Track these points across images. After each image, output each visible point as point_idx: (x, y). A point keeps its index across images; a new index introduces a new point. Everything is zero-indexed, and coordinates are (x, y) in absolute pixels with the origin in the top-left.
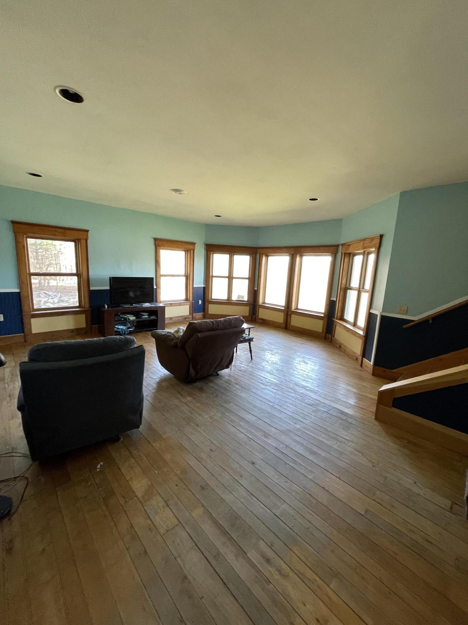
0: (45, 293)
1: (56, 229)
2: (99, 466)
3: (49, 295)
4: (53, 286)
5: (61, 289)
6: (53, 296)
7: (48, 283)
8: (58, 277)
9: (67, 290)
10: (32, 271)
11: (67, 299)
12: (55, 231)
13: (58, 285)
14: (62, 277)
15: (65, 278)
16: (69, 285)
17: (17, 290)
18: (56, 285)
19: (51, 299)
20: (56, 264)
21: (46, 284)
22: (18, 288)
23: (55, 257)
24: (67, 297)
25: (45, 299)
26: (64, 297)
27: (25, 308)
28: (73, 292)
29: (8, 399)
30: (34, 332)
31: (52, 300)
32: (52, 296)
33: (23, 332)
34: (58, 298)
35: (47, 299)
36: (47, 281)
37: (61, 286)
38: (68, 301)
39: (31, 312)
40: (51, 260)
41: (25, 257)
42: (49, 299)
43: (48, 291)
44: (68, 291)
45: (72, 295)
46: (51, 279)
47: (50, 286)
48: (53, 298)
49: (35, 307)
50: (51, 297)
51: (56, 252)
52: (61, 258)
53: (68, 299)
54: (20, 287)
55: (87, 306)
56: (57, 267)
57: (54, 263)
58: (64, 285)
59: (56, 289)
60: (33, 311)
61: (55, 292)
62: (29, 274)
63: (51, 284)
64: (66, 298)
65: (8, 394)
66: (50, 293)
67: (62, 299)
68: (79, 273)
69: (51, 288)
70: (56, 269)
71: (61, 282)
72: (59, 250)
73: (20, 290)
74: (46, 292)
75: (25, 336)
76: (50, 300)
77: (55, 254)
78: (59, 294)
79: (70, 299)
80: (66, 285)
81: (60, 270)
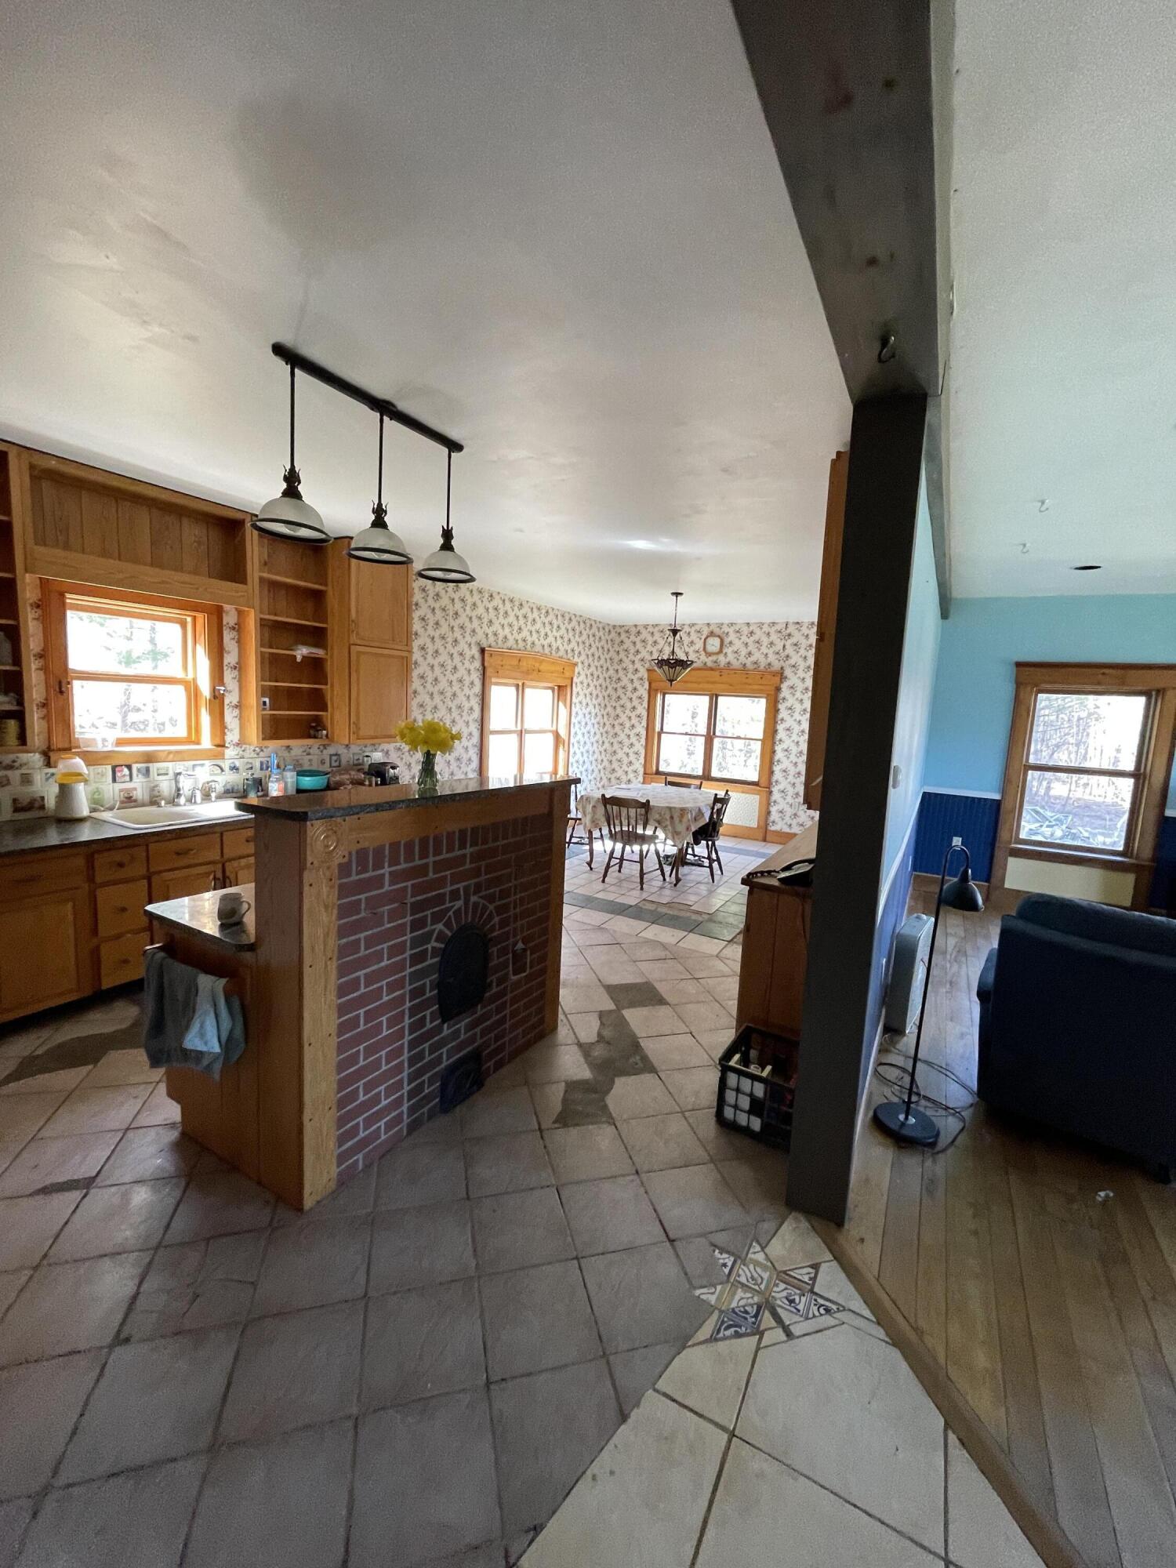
0: (1037, 812)
1: (1106, 671)
2: (1102, 1194)
3: (1044, 816)
4: (1056, 798)
5: (1078, 807)
6: (1055, 820)
7: (1048, 788)
8: (1075, 777)
9: (1093, 810)
10: (1032, 760)
11: (1086, 834)
12: (1104, 674)
13: (1071, 796)
14: (1085, 778)
15: (1094, 779)
16: (1101, 800)
17: (997, 797)
18: (1066, 795)
19: (1048, 826)
20: (1078, 745)
21: (1042, 792)
22: (999, 792)
23: (1078, 726)
24: (1089, 829)
25: (1033, 826)
26: (1080, 829)
27: (1003, 834)
28: (1108, 817)
29: (948, 986)
30: (1007, 885)
31: (1048, 829)
32: (1052, 820)
33: (988, 880)
34: (1064, 827)
35: (1038, 825)
36: (1045, 783)
37: (1079, 799)
38: (1088, 838)
39: (1010, 843)
40: (1068, 734)
41: (1026, 733)
42: (1041, 826)
43: (1043, 807)
44: (1093, 814)
45: (1104, 827)
46: (1056, 779)
47: (1049, 797)
48: (1052, 826)
49: (1023, 835)
50: (1047, 823)
51: (1084, 714)
52: (1091, 730)
53: (1090, 833)
54: (1004, 792)
55: (1147, 853)
56: (1077, 752)
57: (1072, 740)
58: (1087, 797)
59: (1064, 805)
60: (1016, 843)
61: (1058, 812)
62: (1024, 767)
63: (1052, 793)
64: (1087, 831)
65: (948, 978)
66: (1049, 814)
67: (1072, 831)
68: (1142, 771)
69: (1052, 800)
70: (1073, 756)
71: (1081, 789)
72: (1092, 711)
73: (1002, 795)
74: (1038, 809)
75: (989, 887)
76: (1044, 829)
77: (1079, 719)
78: (1070, 818)
79: (1095, 835)
80: (1092, 798)
81: (1085, 758)
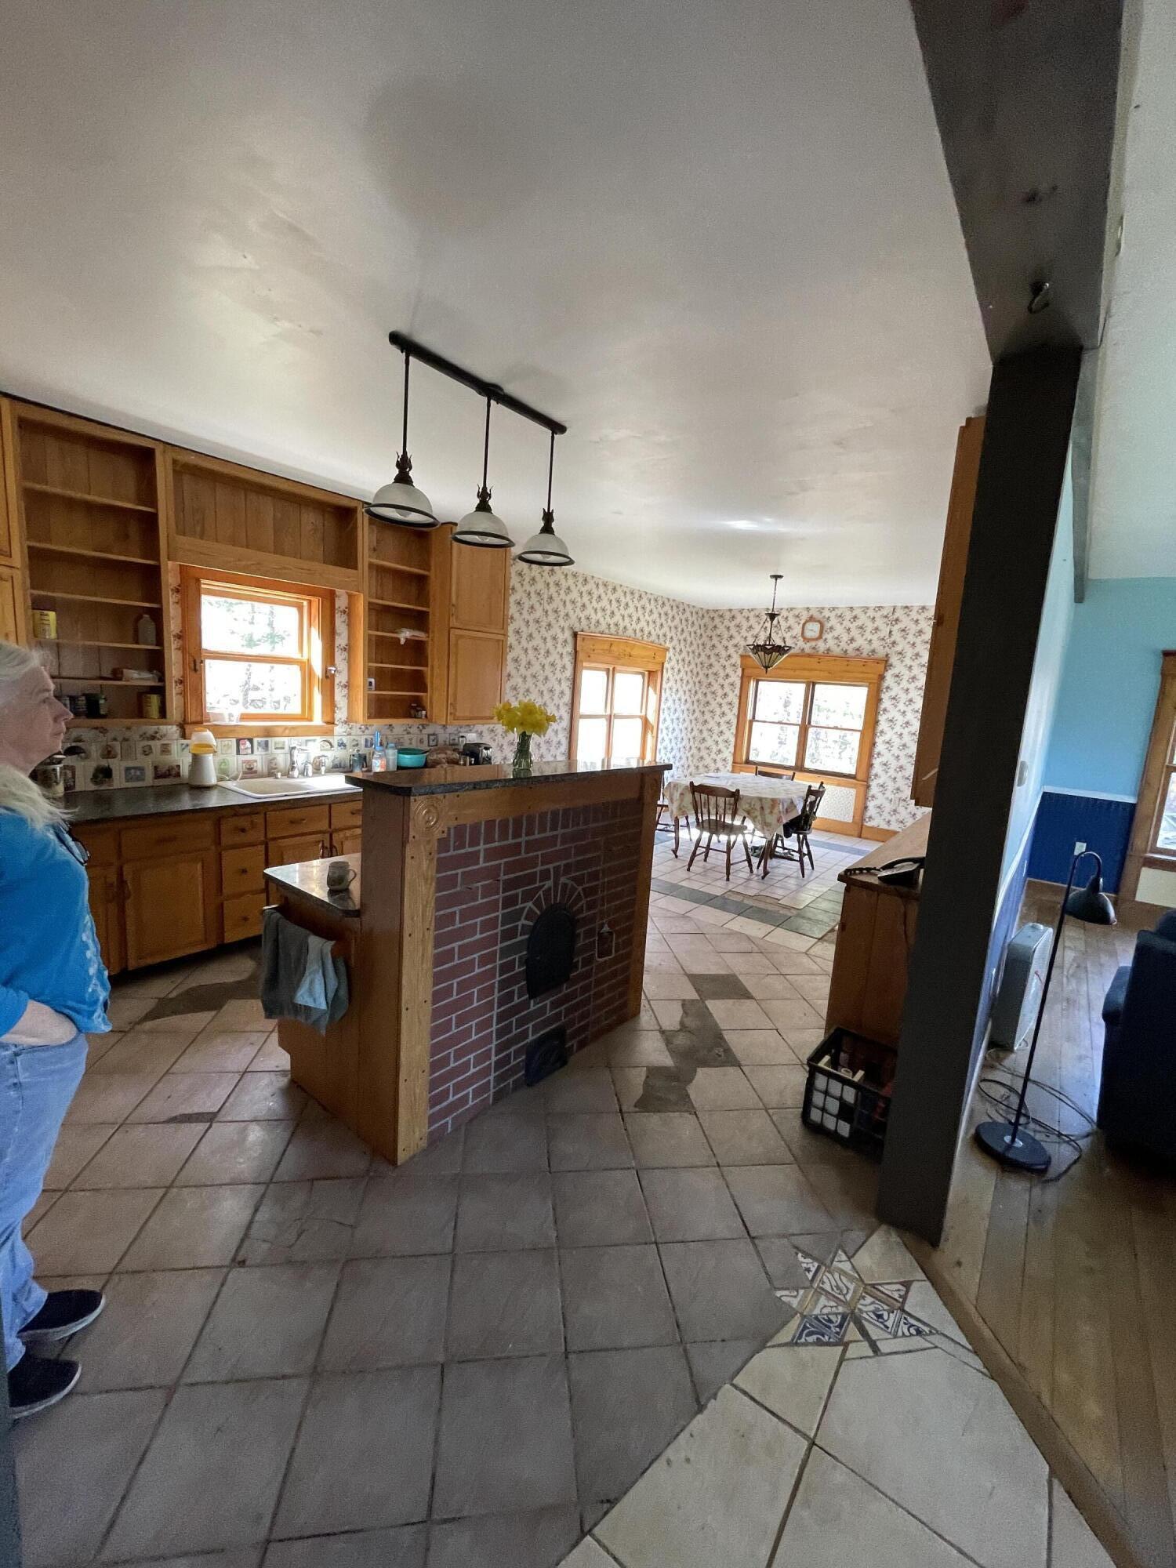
17: (1132, 800)
22: (1134, 795)
25: (1170, 835)
27: (1138, 842)
30: (1139, 898)
33: (1119, 891)
39: (1145, 852)
49: (1159, 844)
54: (1140, 795)
60: (1152, 852)
62: (1168, 767)
73: (1139, 799)
